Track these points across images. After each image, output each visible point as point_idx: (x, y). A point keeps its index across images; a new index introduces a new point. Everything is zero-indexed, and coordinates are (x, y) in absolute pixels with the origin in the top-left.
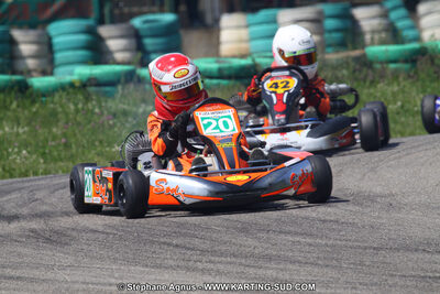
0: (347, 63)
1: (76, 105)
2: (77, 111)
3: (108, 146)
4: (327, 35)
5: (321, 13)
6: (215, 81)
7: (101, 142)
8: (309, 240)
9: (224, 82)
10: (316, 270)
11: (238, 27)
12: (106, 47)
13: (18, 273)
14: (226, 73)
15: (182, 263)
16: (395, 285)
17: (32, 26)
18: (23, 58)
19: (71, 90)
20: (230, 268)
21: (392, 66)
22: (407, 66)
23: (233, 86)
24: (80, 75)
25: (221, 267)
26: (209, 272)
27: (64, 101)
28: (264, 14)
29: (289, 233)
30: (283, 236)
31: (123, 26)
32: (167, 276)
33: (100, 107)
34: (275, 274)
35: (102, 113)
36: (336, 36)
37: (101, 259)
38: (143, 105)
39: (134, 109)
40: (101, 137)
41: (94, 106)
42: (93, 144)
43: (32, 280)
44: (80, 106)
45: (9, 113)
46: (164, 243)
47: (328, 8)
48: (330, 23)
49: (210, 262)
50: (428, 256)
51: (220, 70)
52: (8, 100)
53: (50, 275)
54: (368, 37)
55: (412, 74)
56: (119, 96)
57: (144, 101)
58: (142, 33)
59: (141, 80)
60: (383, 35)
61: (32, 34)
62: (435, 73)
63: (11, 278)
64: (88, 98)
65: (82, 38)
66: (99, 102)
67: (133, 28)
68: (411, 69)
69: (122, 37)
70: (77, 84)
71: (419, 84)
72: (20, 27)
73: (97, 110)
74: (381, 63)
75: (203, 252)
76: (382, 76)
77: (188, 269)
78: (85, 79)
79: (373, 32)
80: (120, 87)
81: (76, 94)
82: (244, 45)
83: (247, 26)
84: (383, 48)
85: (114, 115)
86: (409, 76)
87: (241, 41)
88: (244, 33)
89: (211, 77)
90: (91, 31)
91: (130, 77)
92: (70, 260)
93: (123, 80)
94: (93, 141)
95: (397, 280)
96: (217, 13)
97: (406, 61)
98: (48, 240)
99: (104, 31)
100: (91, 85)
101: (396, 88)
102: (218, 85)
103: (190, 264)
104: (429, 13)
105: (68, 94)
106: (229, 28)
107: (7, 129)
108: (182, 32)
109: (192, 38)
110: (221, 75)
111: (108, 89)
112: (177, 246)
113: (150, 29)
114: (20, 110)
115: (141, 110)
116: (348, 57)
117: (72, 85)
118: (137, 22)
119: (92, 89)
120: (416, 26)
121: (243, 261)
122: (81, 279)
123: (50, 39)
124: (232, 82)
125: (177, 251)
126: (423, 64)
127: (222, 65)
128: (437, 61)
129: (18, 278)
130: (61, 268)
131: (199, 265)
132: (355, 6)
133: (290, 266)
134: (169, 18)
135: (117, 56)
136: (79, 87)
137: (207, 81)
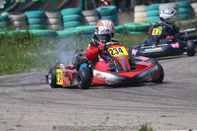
0: (190, 25)
1: (77, 42)
2: (77, 44)
4: (180, 15)
5: (177, 5)
6: (134, 32)
8: (177, 90)
9: (138, 33)
10: (181, 100)
11: (142, 11)
12: (86, 20)
13: (63, 102)
14: (139, 29)
17: (54, 11)
18: (51, 24)
19: (74, 36)
20: (147, 100)
23: (142, 34)
24: (78, 30)
25: (143, 100)
26: (139, 101)
27: (71, 40)
28: (153, 6)
29: (170, 87)
30: (167, 89)
31: (93, 11)
32: (122, 103)
34: (165, 102)
36: (184, 15)
37: (96, 97)
41: (84, 43)
43: (69, 104)
45: (49, 46)
46: (120, 91)
47: (180, 4)
48: (181, 10)
49: (139, 98)
51: (136, 28)
52: (49, 40)
53: (76, 103)
58: (101, 14)
61: (54, 15)
63: (61, 104)
64: (82, 39)
65: (76, 16)
66: (86, 41)
67: (97, 11)
69: (92, 16)
70: (77, 34)
72: (49, 12)
75: (136, 94)
77: (130, 100)
78: (80, 31)
81: (76, 38)
82: (144, 19)
83: (146, 11)
87: (143, 17)
88: (144, 14)
89: (133, 31)
90: (79, 13)
92: (83, 97)
96: (132, 6)
99: (85, 13)
100: (83, 34)
102: (136, 34)
103: (131, 99)
105: (73, 38)
106: (137, 12)
107: (49, 52)
108: (118, 13)
109: (122, 16)
110: (137, 30)
111: (90, 36)
112: (125, 93)
113: (105, 12)
114: (53, 44)
116: (190, 23)
117: (75, 34)
118: (99, 9)
119: (83, 36)
121: (152, 98)
122: (89, 104)
123: (62, 16)
124: (141, 33)
127: (137, 26)
129: (64, 104)
130: (80, 100)
131: (135, 99)
132: (192, 2)
133: (171, 99)
134: (112, 7)
135: (90, 23)
136: (78, 35)
137: (131, 32)
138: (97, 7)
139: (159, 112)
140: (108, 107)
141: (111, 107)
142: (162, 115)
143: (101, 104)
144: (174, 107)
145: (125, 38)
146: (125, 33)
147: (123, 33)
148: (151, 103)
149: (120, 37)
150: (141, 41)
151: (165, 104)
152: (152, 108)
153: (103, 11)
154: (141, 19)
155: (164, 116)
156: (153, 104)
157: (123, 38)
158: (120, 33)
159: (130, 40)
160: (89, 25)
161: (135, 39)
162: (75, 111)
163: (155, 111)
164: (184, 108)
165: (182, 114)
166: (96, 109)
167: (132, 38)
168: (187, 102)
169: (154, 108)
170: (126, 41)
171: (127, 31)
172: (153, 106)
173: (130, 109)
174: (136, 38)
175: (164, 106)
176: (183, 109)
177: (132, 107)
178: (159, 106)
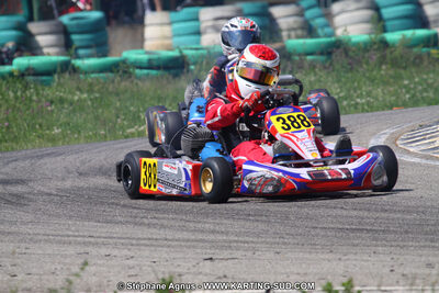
1: (15, 93)
2: (16, 98)
3: (48, 129)
5: (240, 11)
6: (145, 71)
7: (40, 126)
9: (154, 72)
10: (248, 224)
11: (162, 24)
12: (36, 42)
14: (155, 63)
15: (130, 219)
16: (317, 235)
19: (10, 79)
20: (172, 223)
21: (309, 58)
22: (322, 58)
23: (162, 76)
24: (19, 65)
25: (165, 222)
26: (154, 226)
27: (4, 89)
28: (185, 12)
31: (52, 23)
32: (117, 229)
33: (38, 94)
34: (212, 227)
35: (39, 101)
37: (58, 216)
38: (78, 93)
39: (70, 97)
40: (40, 121)
41: (31, 94)
42: (33, 128)
44: (19, 94)
46: (113, 204)
47: (247, 7)
49: (155, 218)
50: (345, 213)
51: (150, 60)
53: (13, 229)
54: (284, 34)
55: (327, 65)
56: (55, 84)
57: (79, 89)
58: (70, 30)
59: (75, 70)
60: (299, 32)
62: (350, 64)
64: (26, 87)
65: (13, 34)
66: (36, 90)
67: (61, 24)
68: (326, 61)
69: (51, 33)
70: (16, 74)
71: (334, 74)
73: (35, 98)
74: (299, 55)
76: (301, 67)
77: (135, 224)
78: (23, 69)
79: (289, 30)
80: (56, 76)
81: (15, 83)
82: (167, 42)
83: (170, 23)
84: (301, 41)
85: (52, 102)
86: (325, 68)
87: (166, 38)
88: (167, 30)
89: (141, 68)
90: (21, 27)
91: (66, 67)
92: (30, 217)
93: (59, 70)
94: (34, 125)
95: (318, 231)
96: (140, 12)
97: (322, 54)
98: (8, 202)
99: (34, 27)
100: (29, 75)
101: (313, 78)
102: (148, 74)
103: (137, 219)
104: (342, 12)
105: (8, 82)
106: (152, 25)
108: (108, 29)
109: (117, 35)
110: (150, 65)
111: (44, 78)
112: (124, 206)
113: (78, 25)
115: (76, 98)
117: (11, 74)
118: (65, 19)
119: (30, 78)
120: (330, 24)
121: (184, 217)
122: (42, 232)
124: (160, 72)
125: (125, 210)
126: (338, 55)
127: (155, 57)
128: (351, 54)
130: (23, 223)
131: (145, 221)
132: (272, 4)
133: (225, 221)
134: (96, 15)
135: (45, 50)
136: (18, 77)
137: (138, 71)
138: (62, 13)
139: (199, 251)
140: (86, 239)
141: (92, 240)
142: (207, 257)
143: (71, 233)
144: (232, 238)
145: (123, 84)
146: (125, 72)
147: (121, 72)
148: (182, 229)
149: (113, 82)
150: (159, 92)
151: (213, 232)
152: (184, 240)
153: (75, 22)
154: (159, 42)
155: (211, 259)
156: (187, 230)
157: (119, 83)
158: (111, 71)
159: (135, 89)
160: (42, 54)
161: (146, 86)
162: (11, 247)
163: (189, 247)
164: (255, 240)
165: (249, 254)
166: (59, 242)
167: (140, 83)
168: (262, 226)
169: (188, 240)
170: (126, 91)
171: (128, 67)
172: (185, 235)
173: (134, 242)
174: (148, 84)
175: (211, 237)
176: (252, 242)
177: (139, 239)
178: (200, 236)
